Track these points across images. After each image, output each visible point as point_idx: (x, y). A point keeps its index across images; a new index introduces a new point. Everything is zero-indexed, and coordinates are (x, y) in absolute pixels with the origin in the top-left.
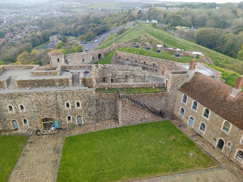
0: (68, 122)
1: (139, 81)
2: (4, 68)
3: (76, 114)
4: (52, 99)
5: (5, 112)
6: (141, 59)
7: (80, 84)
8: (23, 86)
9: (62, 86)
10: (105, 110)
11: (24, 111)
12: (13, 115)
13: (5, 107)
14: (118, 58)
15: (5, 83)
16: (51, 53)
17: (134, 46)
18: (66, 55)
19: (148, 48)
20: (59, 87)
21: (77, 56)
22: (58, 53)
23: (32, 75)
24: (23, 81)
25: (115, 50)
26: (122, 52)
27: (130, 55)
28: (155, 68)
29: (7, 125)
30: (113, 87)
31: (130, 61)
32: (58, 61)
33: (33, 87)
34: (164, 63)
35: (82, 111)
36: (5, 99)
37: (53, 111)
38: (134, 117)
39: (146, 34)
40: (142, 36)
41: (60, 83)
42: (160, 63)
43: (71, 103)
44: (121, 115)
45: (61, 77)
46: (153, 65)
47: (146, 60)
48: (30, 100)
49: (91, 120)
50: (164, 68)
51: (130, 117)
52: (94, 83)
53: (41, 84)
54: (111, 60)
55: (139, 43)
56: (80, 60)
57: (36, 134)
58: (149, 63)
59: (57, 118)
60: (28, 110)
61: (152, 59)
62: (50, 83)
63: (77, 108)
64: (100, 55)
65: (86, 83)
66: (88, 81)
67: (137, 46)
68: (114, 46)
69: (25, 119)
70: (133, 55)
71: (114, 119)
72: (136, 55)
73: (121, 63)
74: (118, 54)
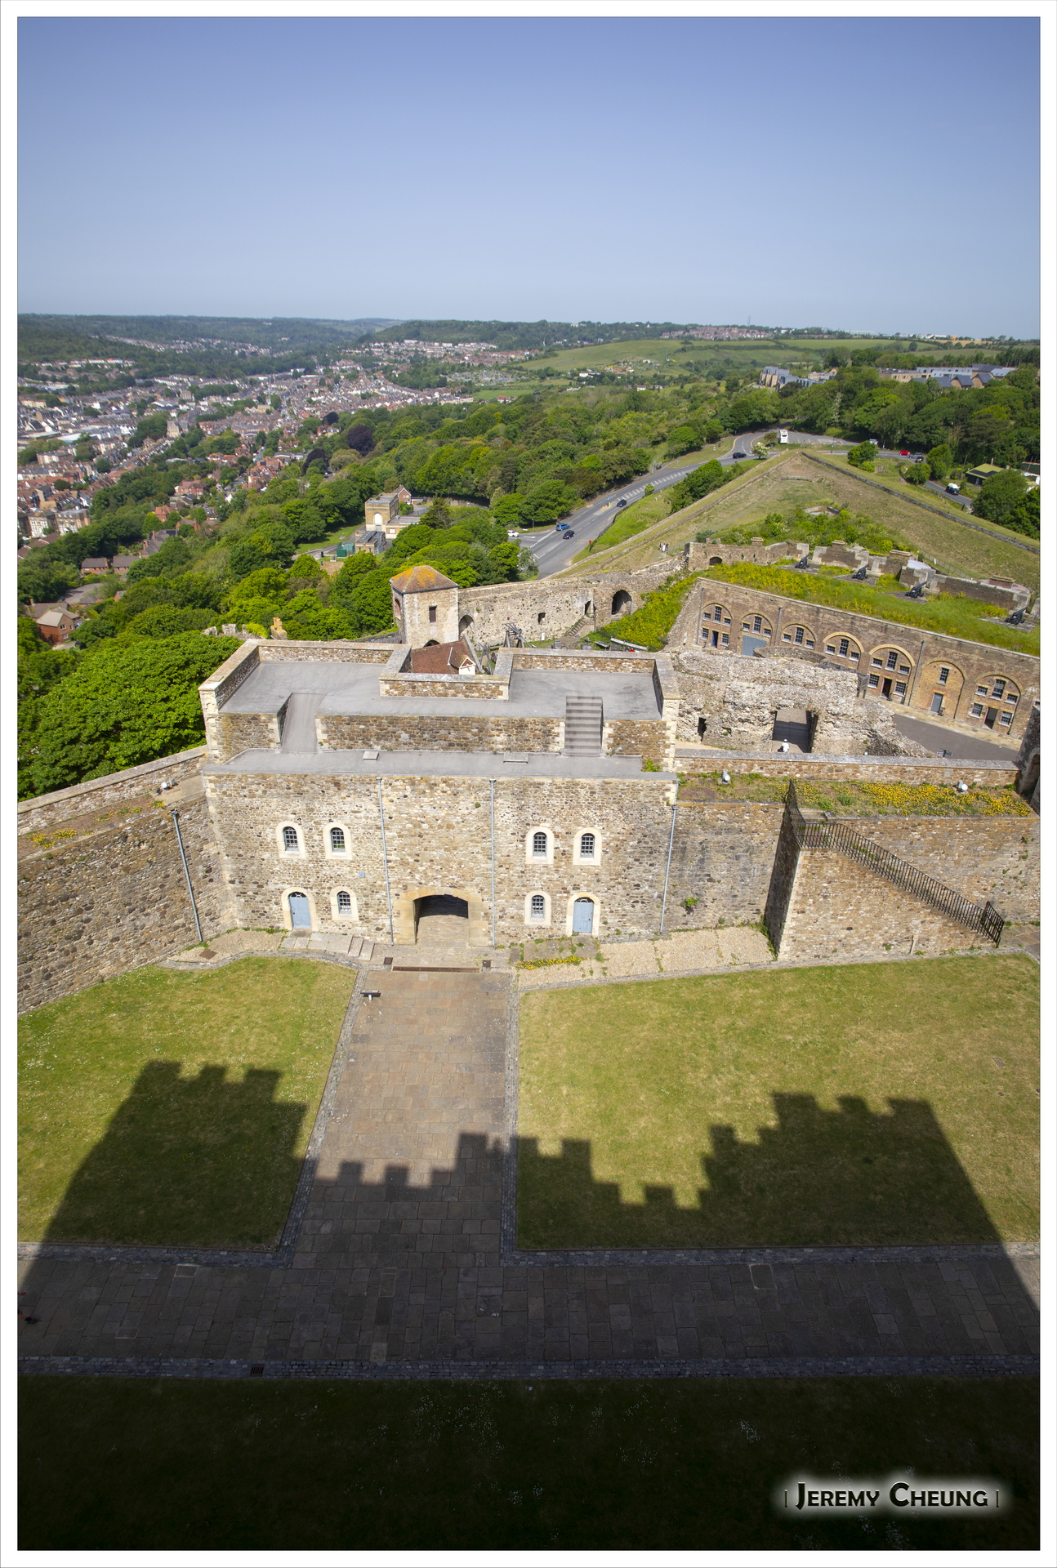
0: (530, 920)
1: (837, 738)
2: (262, 652)
3: (570, 888)
4: (475, 811)
5: (266, 855)
6: (828, 627)
7: (604, 745)
8: (347, 742)
9: (522, 750)
10: (711, 880)
11: (347, 854)
12: (296, 867)
13: (268, 830)
14: (708, 615)
15: (274, 725)
16: (402, 583)
17: (788, 558)
18: (466, 594)
19: (861, 576)
20: (508, 756)
21: (515, 597)
22: (433, 580)
23: (387, 692)
24: (352, 720)
25: (698, 574)
26: (731, 586)
27: (773, 602)
28: (897, 677)
29: (267, 909)
30: (756, 770)
31: (767, 631)
32: (433, 618)
33: (390, 750)
34: (945, 655)
35: (603, 877)
36: (272, 796)
37: (472, 865)
38: (854, 926)
39: (829, 500)
40: (808, 511)
41: (514, 738)
42: (927, 650)
43: (557, 836)
44: (795, 915)
45: (517, 711)
46: (885, 660)
47: (850, 631)
48: (376, 809)
49: (634, 924)
50: (944, 678)
51: (833, 926)
52: (668, 746)
53: (426, 736)
54: (674, 623)
55: (812, 548)
56: (527, 618)
57: (388, 961)
58: (868, 650)
59: (485, 897)
60: (363, 853)
61: (886, 629)
62: (469, 735)
63: (578, 859)
64: (620, 598)
65: (631, 745)
66: (645, 734)
67: (805, 561)
68: (690, 556)
69: (345, 889)
70: (789, 605)
71: (746, 928)
72: (804, 605)
73: (720, 637)
74: (708, 594)
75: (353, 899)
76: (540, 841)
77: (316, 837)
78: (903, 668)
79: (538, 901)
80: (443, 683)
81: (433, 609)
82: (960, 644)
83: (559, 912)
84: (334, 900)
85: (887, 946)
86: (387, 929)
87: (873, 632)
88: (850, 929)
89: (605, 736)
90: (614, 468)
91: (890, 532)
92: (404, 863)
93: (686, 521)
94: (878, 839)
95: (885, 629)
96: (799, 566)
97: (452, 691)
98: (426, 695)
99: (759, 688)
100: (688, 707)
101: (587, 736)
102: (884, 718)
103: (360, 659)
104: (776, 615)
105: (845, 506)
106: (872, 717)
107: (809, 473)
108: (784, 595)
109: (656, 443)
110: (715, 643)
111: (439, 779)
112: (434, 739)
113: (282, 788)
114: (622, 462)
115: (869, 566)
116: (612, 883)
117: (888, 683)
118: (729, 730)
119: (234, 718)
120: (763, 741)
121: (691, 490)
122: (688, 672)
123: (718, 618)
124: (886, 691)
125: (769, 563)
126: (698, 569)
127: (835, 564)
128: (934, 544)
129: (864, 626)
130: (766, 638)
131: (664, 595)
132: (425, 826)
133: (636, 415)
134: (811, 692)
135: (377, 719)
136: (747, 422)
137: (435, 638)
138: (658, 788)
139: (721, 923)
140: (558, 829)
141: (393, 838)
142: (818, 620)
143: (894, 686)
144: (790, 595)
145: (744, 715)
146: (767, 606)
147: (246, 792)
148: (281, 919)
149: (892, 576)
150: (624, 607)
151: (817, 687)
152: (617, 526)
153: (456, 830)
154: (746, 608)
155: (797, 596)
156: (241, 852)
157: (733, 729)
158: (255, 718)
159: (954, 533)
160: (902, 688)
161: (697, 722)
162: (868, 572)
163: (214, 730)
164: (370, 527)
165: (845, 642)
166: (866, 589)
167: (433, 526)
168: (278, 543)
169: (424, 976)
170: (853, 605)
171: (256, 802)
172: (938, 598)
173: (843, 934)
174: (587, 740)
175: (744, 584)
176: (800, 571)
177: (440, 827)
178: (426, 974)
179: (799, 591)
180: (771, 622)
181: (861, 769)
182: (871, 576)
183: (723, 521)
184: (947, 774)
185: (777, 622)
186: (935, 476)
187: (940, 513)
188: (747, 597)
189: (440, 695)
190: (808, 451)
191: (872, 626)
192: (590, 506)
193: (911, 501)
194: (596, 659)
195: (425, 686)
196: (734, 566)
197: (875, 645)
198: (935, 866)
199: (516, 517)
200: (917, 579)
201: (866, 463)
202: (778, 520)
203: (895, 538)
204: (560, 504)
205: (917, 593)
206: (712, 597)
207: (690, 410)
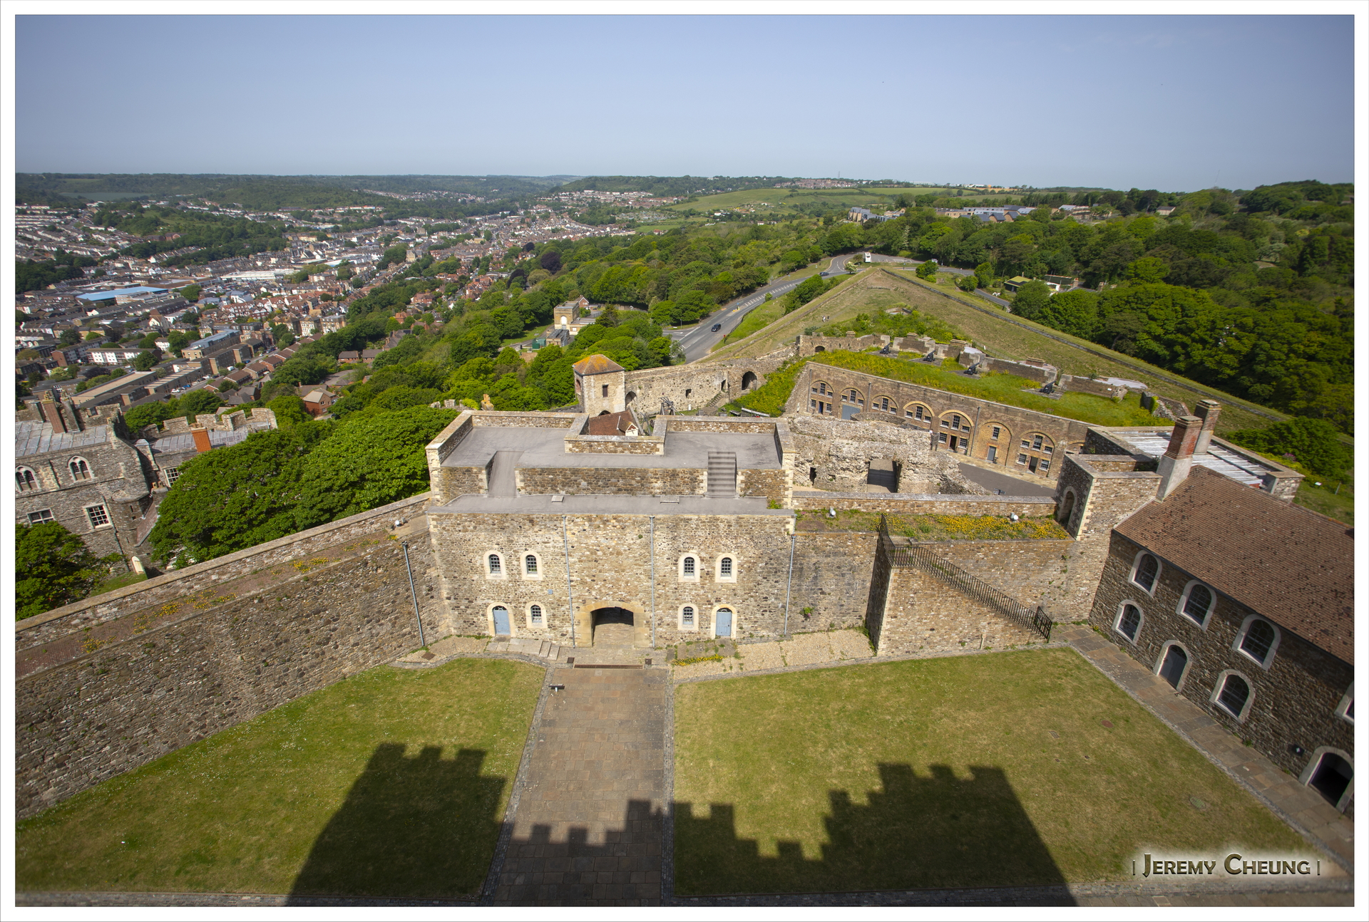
0: (682, 626)
1: (917, 481)
2: (475, 420)
3: (713, 601)
4: (638, 541)
5: (476, 577)
6: (906, 397)
7: (738, 489)
8: (539, 488)
9: (674, 493)
10: (823, 593)
11: (539, 575)
12: (498, 586)
13: (477, 558)
14: (815, 390)
15: (483, 476)
16: (582, 367)
17: (875, 346)
18: (630, 376)
19: (930, 359)
20: (664, 498)
21: (668, 377)
22: (605, 365)
23: (570, 450)
24: (543, 471)
25: (807, 359)
26: (832, 367)
27: (864, 379)
28: (960, 434)
29: (475, 619)
30: (855, 506)
31: (861, 401)
32: (605, 394)
33: (573, 494)
34: (996, 417)
35: (739, 592)
36: (481, 530)
37: (636, 583)
38: (936, 627)
39: (904, 304)
40: (888, 311)
41: (668, 484)
42: (982, 414)
43: (702, 560)
44: (890, 620)
45: (671, 464)
46: (951, 422)
47: (923, 400)
48: (561, 540)
49: (763, 628)
50: (996, 435)
51: (920, 628)
52: (787, 489)
53: (600, 483)
54: (789, 396)
55: (892, 338)
56: (677, 393)
57: (571, 660)
58: (937, 414)
59: (647, 609)
60: (551, 575)
62: (633, 482)
63: (719, 578)
64: (748, 377)
65: (758, 489)
66: (769, 480)
67: (887, 348)
68: (800, 345)
69: (537, 603)
70: (876, 381)
71: (852, 631)
72: (888, 381)
73: (825, 406)
74: (815, 374)
75: (543, 612)
76: (689, 564)
77: (515, 563)
78: (964, 428)
79: (688, 611)
80: (613, 443)
81: (605, 387)
82: (1007, 409)
83: (705, 619)
84: (528, 613)
85: (962, 643)
86: (570, 635)
87: (941, 401)
88: (932, 630)
89: (738, 482)
90: (742, 281)
91: (950, 326)
92: (583, 582)
93: (797, 320)
94: (951, 558)
95: (950, 398)
96: (883, 352)
97: (620, 449)
98: (600, 452)
99: (856, 444)
100: (802, 460)
101: (725, 482)
102: (952, 465)
103: (550, 425)
104: (867, 389)
105: (916, 308)
106: (943, 465)
107: (887, 283)
108: (873, 374)
109: (772, 263)
110: (821, 411)
111: (610, 516)
112: (606, 485)
113: (488, 524)
114: (748, 277)
115: (935, 352)
116: (746, 596)
117: (954, 439)
118: (834, 477)
119: (452, 470)
120: (860, 485)
121: (800, 297)
122: (801, 433)
123: (823, 391)
124: (953, 445)
125: (860, 350)
126: (807, 355)
127: (910, 350)
128: (983, 335)
129: (933, 397)
130: (860, 406)
131: (781, 375)
132: (600, 553)
133: (757, 242)
134: (896, 447)
135: (562, 470)
136: (841, 247)
137: (607, 409)
138: (780, 522)
139: (832, 627)
140: (703, 554)
141: (575, 563)
142: (899, 393)
143: (958, 441)
144: (877, 374)
145: (845, 465)
146: (860, 382)
147: (461, 528)
148: (486, 628)
149: (953, 358)
150: (751, 384)
151: (900, 443)
152: (744, 324)
153: (624, 556)
154: (844, 385)
155: (882, 375)
156: (456, 575)
157: (837, 476)
158: (469, 470)
159: (998, 327)
160: (965, 443)
161: (809, 471)
162: (935, 356)
163: (437, 479)
164: (557, 327)
165: (920, 409)
166: (934, 369)
167: (606, 325)
168: (488, 339)
169: (598, 672)
170: (924, 381)
171: (469, 536)
172: (989, 374)
173: (927, 634)
174: (724, 485)
175: (842, 366)
176: (884, 355)
177: (611, 554)
178: (601, 670)
179: (884, 371)
180: (863, 394)
181: (936, 505)
182: (937, 359)
183: (822, 320)
184: (1002, 507)
185: (868, 394)
186: (981, 285)
187: (987, 312)
188: (844, 376)
189: (611, 452)
190: (886, 268)
191: (940, 396)
192: (724, 309)
193: (964, 303)
194: (731, 425)
195: (599, 445)
196: (834, 352)
197: (943, 410)
198: (996, 579)
199: (668, 318)
200: (972, 361)
201: (930, 276)
202: (866, 318)
203: (954, 331)
204: (701, 308)
205: (973, 371)
206: (818, 376)
207: (798, 239)
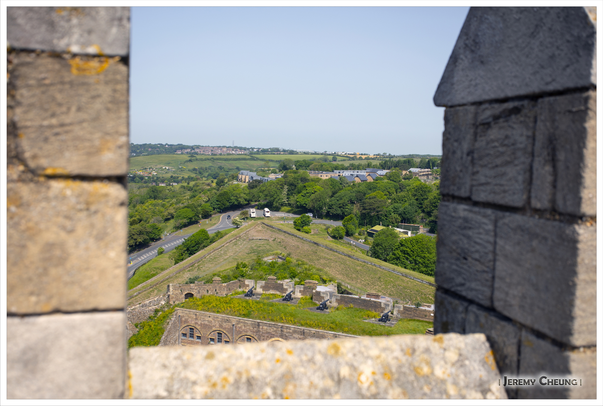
6: (266, 335)
14: (185, 335)
17: (240, 290)
19: (289, 298)
25: (177, 306)
26: (199, 312)
27: (228, 321)
31: (227, 342)
39: (279, 252)
40: (265, 259)
47: (281, 336)
54: (159, 342)
55: (256, 283)
61: (304, 333)
67: (251, 291)
68: (170, 293)
70: (239, 322)
72: (249, 321)
74: (183, 319)
87: (296, 335)
90: (135, 237)
91: (318, 270)
93: (183, 270)
96: (247, 295)
104: (231, 330)
105: (289, 255)
107: (267, 235)
108: (236, 316)
114: (141, 233)
115: (293, 292)
121: (188, 250)
123: (192, 336)
125: (227, 295)
126: (177, 302)
127: (271, 292)
128: (347, 276)
129: (289, 332)
131: (152, 323)
136: (229, 204)
142: (259, 331)
144: (240, 315)
146: (224, 325)
149: (308, 297)
152: (135, 277)
154: (211, 328)
155: (245, 316)
159: (358, 268)
162: (293, 296)
166: (290, 307)
170: (281, 318)
172: (337, 309)
175: (208, 310)
176: (248, 298)
179: (245, 312)
180: (229, 335)
182: (295, 298)
183: (208, 269)
185: (232, 335)
186: (349, 234)
187: (349, 256)
188: (210, 319)
190: (266, 221)
191: (295, 332)
193: (331, 249)
196: (202, 298)
200: (323, 298)
201: (306, 228)
202: (245, 266)
203: (321, 273)
205: (324, 307)
206: (186, 321)
207: (191, 198)
